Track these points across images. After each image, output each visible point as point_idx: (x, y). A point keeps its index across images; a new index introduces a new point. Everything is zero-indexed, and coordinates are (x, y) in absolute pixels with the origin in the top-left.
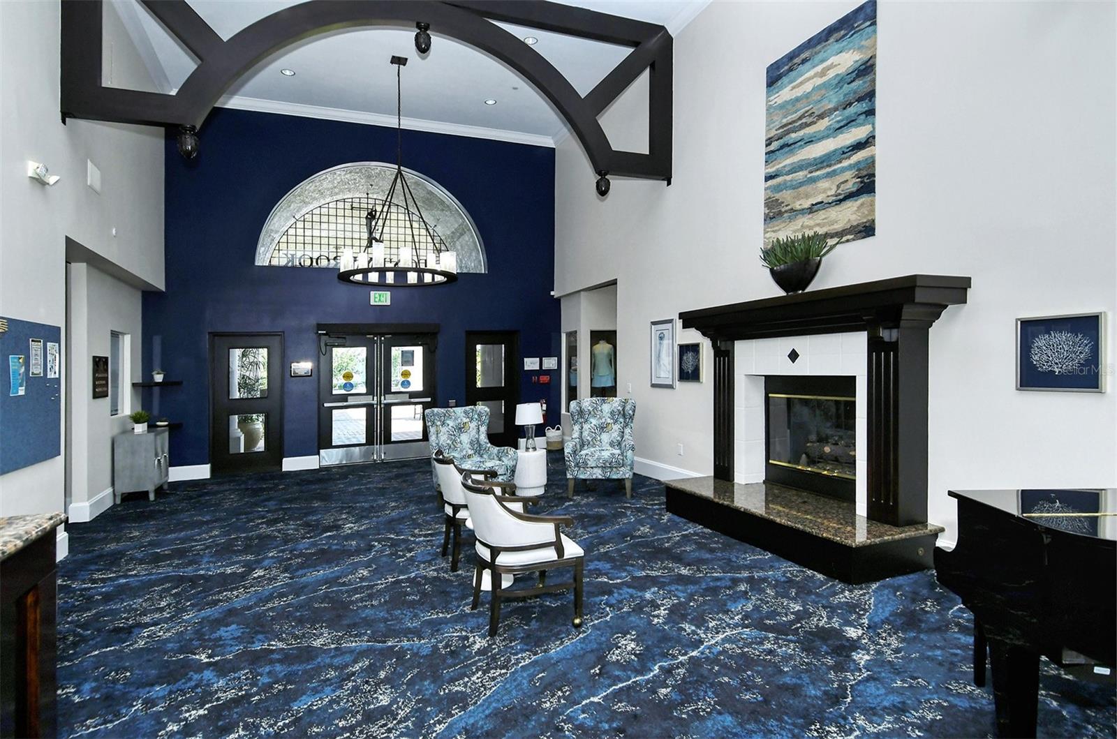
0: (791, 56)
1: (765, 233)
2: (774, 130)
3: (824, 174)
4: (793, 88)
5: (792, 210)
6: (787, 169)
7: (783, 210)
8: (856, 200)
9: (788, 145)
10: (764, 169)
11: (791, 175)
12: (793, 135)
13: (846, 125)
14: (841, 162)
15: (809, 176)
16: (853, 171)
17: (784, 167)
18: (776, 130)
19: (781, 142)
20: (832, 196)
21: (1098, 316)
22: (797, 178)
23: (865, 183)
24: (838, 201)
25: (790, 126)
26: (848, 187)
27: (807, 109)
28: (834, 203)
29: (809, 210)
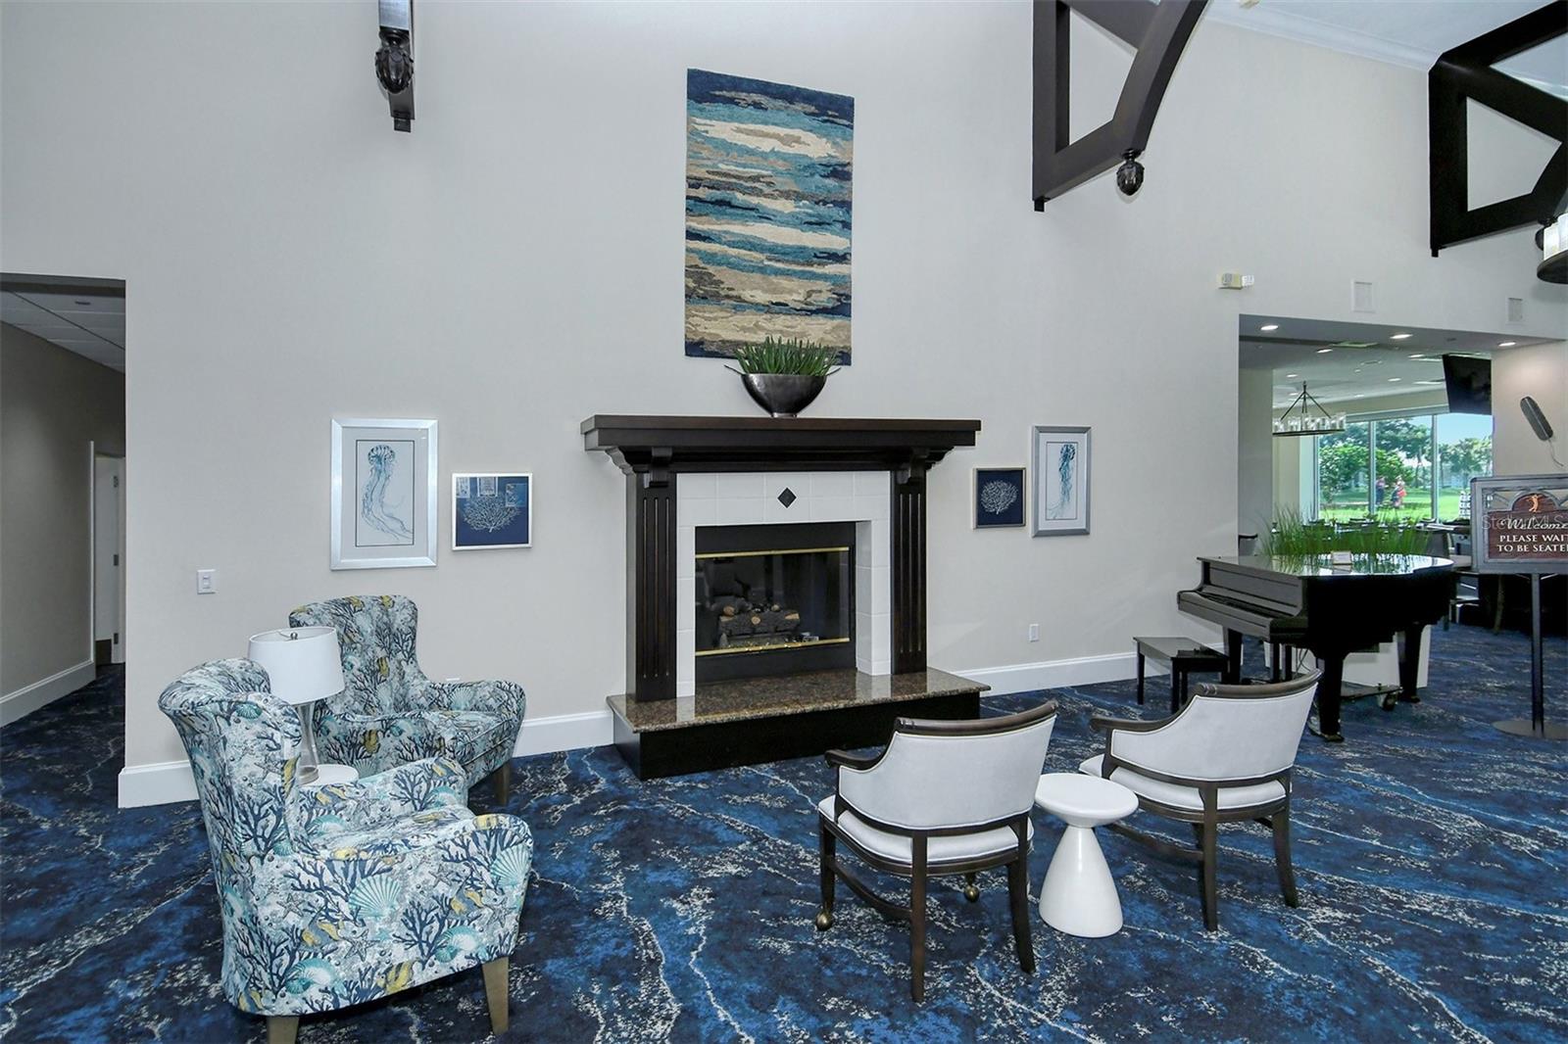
0: (736, 84)
1: (687, 317)
2: (704, 170)
3: (789, 270)
4: (739, 130)
5: (738, 298)
6: (729, 238)
7: (723, 293)
8: (833, 319)
9: (729, 204)
10: (684, 220)
11: (735, 250)
12: (739, 195)
13: (816, 224)
14: (812, 266)
15: (766, 263)
16: (828, 283)
17: (726, 232)
18: (707, 172)
19: (718, 194)
20: (799, 301)
21: (1022, 471)
22: (746, 258)
23: (842, 303)
24: (809, 311)
25: (734, 180)
26: (822, 299)
27: (764, 173)
28: (804, 312)
29: (766, 309)
